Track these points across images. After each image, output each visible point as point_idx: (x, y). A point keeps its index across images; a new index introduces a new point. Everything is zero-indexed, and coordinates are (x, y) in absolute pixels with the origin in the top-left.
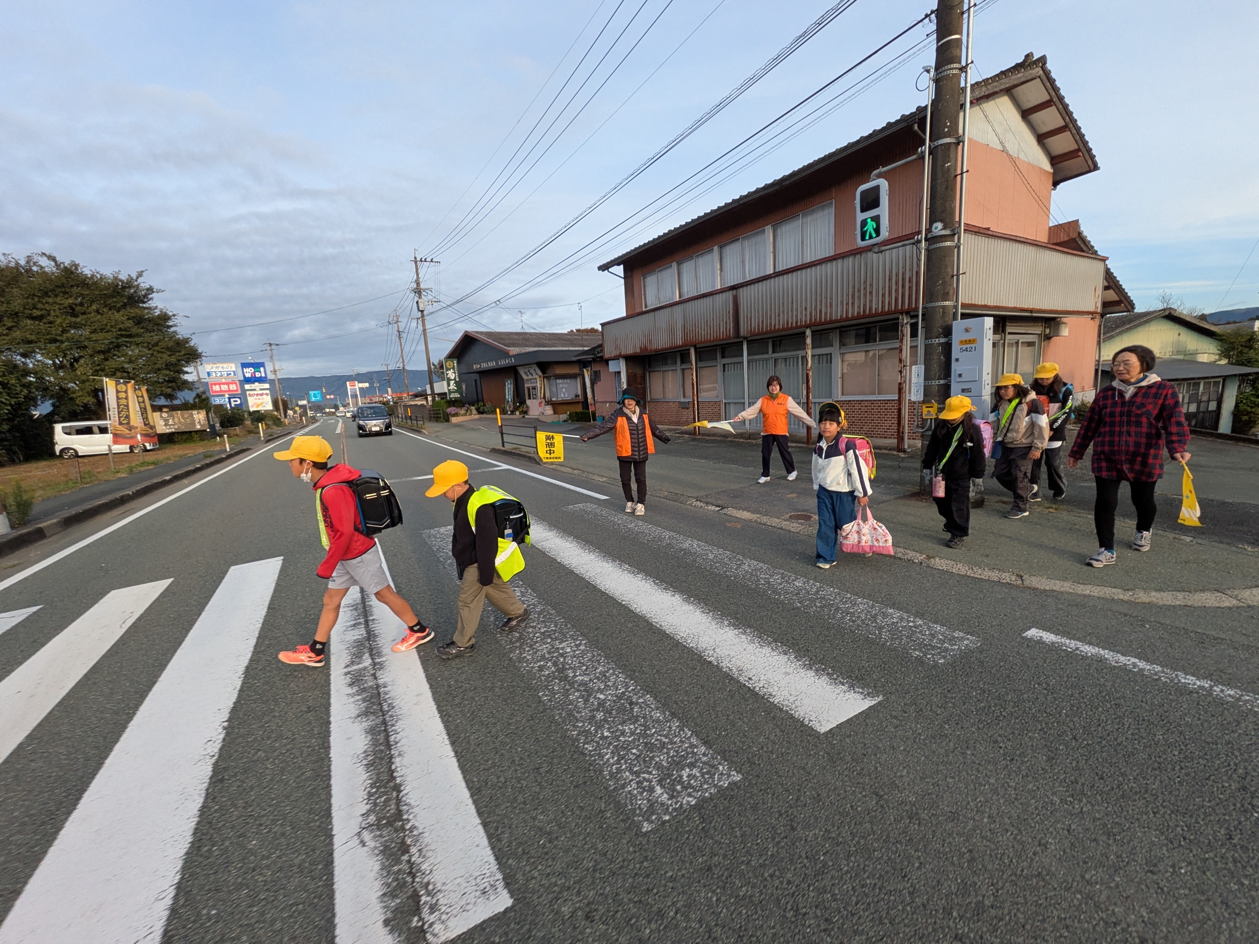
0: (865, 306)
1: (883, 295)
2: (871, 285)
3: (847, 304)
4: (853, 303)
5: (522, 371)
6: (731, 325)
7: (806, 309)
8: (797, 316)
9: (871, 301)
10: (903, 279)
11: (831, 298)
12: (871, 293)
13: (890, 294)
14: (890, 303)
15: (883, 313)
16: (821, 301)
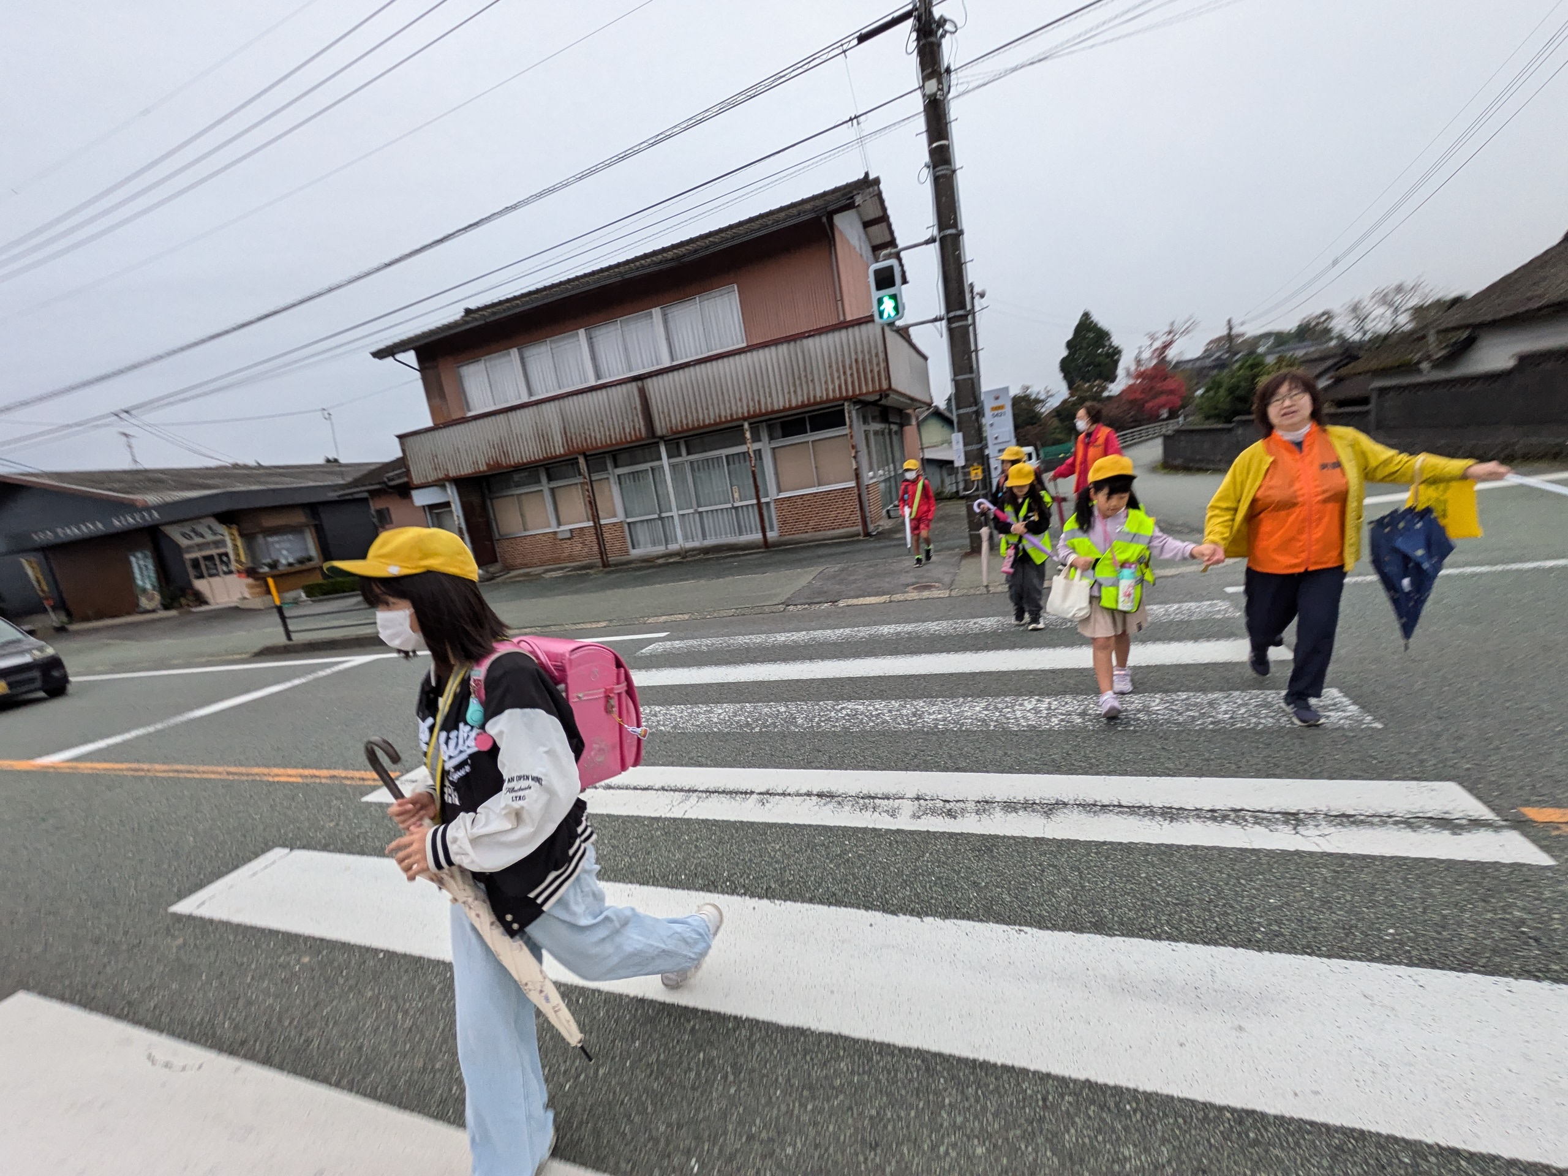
0: (808, 394)
1: (826, 382)
2: (812, 373)
3: (789, 393)
4: (795, 392)
5: (174, 533)
6: (641, 424)
7: (741, 400)
8: (731, 408)
9: (814, 389)
10: (844, 366)
11: (769, 387)
12: (812, 380)
13: (833, 382)
14: (834, 391)
15: (828, 401)
16: (758, 391)
